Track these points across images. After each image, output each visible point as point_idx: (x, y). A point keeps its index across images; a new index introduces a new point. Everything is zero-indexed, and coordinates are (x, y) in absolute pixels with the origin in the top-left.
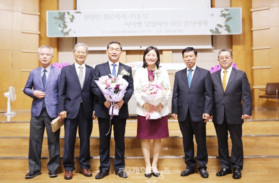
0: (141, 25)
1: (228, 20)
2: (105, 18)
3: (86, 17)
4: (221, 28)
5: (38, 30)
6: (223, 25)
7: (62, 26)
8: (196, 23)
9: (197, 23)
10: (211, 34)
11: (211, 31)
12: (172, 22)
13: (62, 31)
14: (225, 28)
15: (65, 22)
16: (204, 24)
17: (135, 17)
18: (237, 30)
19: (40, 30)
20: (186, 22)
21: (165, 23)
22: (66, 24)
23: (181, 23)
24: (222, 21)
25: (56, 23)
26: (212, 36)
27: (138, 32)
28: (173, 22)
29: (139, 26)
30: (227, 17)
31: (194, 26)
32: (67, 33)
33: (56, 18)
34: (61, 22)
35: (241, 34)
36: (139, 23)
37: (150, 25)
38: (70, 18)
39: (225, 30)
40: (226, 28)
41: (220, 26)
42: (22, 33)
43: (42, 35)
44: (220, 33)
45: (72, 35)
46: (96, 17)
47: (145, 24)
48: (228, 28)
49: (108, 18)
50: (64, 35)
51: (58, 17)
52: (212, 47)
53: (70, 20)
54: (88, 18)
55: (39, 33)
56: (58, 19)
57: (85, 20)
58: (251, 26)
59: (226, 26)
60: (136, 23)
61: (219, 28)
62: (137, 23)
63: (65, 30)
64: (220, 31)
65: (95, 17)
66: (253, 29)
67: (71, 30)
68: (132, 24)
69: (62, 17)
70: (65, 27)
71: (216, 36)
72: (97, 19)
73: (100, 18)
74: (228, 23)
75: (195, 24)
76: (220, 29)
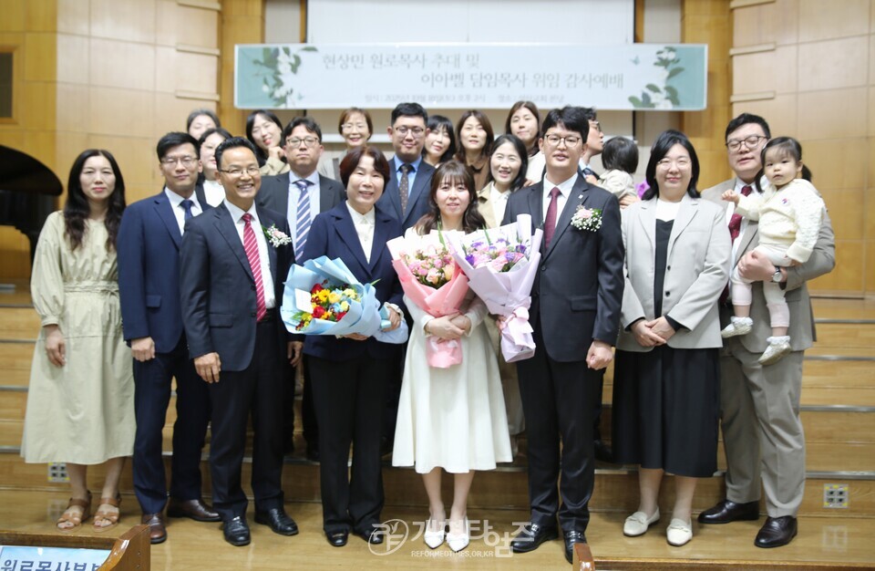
0: (462, 83)
1: (673, 74)
2: (375, 62)
3: (330, 61)
4: (657, 94)
5: (214, 90)
6: (661, 85)
7: (272, 82)
8: (594, 79)
9: (598, 79)
10: (631, 107)
11: (632, 100)
12: (537, 76)
13: (272, 95)
14: (665, 94)
15: (278, 73)
16: (615, 82)
17: (448, 62)
18: (695, 101)
19: (219, 91)
20: (571, 76)
21: (521, 77)
22: (281, 77)
23: (558, 80)
24: (659, 77)
25: (257, 75)
26: (634, 113)
27: (454, 98)
28: (540, 77)
29: (456, 86)
30: (672, 67)
31: (590, 86)
32: (283, 100)
33: (256, 62)
34: (268, 72)
35: (705, 111)
36: (456, 76)
37: (485, 82)
38: (291, 64)
39: (667, 98)
40: (669, 95)
41: (653, 88)
42: (178, 97)
43: (223, 102)
44: (653, 105)
45: (294, 104)
46: (353, 60)
47: (472, 78)
48: (673, 95)
49: (381, 63)
50: (275, 103)
51: (261, 59)
52: (634, 139)
53: (289, 67)
54: (334, 62)
55: (217, 98)
56: (261, 64)
57: (327, 67)
58: (729, 91)
59: (669, 89)
60: (449, 76)
61: (650, 93)
62: (452, 77)
63: (279, 93)
64: (653, 101)
65: (350, 60)
66: (733, 99)
67: (292, 91)
68: (439, 78)
69: (271, 60)
70: (279, 84)
71: (643, 112)
72: (355, 67)
73: (362, 62)
74: (675, 83)
75: (593, 82)
76: (654, 98)
